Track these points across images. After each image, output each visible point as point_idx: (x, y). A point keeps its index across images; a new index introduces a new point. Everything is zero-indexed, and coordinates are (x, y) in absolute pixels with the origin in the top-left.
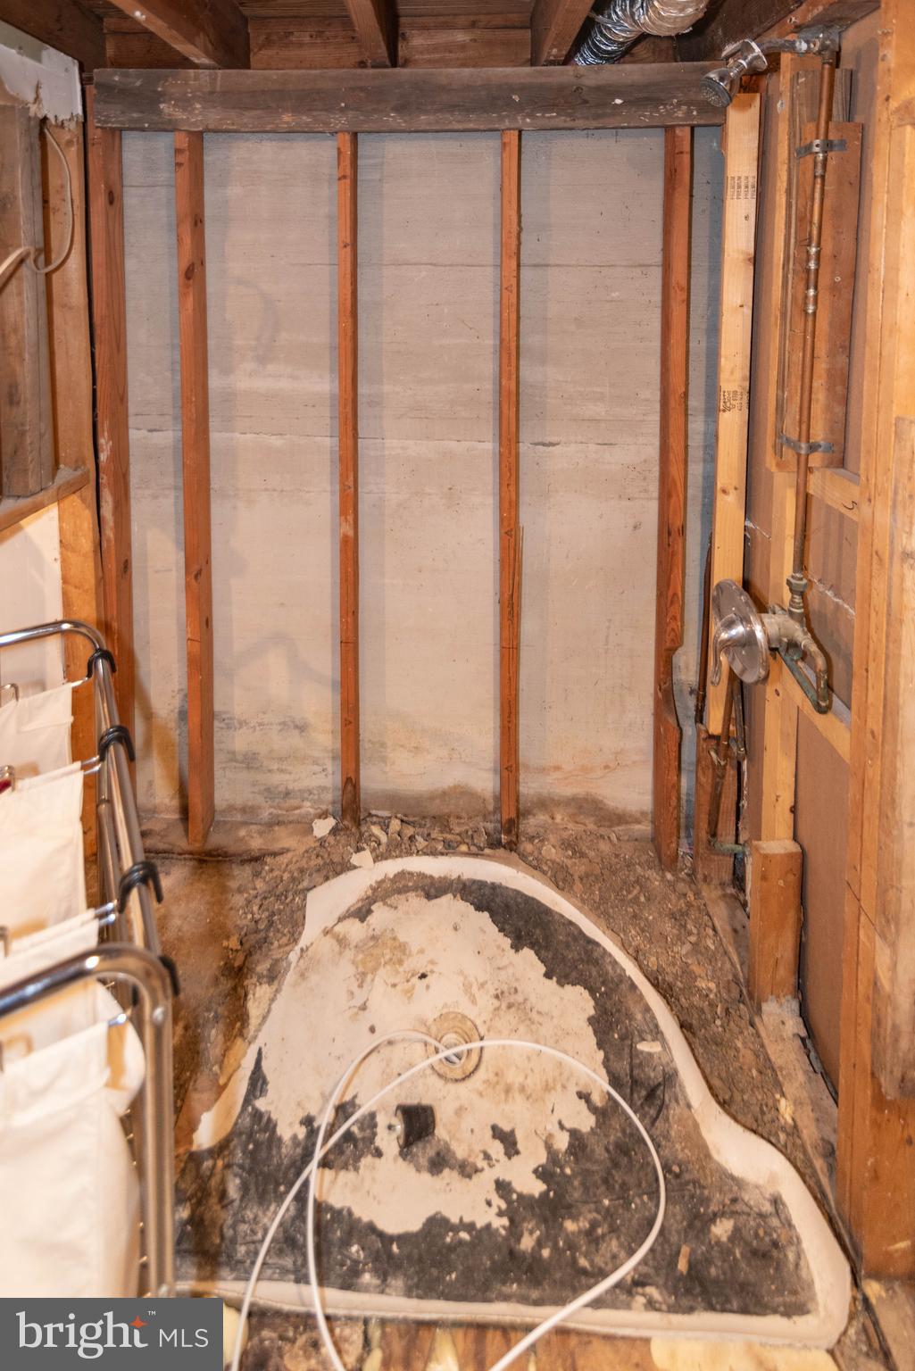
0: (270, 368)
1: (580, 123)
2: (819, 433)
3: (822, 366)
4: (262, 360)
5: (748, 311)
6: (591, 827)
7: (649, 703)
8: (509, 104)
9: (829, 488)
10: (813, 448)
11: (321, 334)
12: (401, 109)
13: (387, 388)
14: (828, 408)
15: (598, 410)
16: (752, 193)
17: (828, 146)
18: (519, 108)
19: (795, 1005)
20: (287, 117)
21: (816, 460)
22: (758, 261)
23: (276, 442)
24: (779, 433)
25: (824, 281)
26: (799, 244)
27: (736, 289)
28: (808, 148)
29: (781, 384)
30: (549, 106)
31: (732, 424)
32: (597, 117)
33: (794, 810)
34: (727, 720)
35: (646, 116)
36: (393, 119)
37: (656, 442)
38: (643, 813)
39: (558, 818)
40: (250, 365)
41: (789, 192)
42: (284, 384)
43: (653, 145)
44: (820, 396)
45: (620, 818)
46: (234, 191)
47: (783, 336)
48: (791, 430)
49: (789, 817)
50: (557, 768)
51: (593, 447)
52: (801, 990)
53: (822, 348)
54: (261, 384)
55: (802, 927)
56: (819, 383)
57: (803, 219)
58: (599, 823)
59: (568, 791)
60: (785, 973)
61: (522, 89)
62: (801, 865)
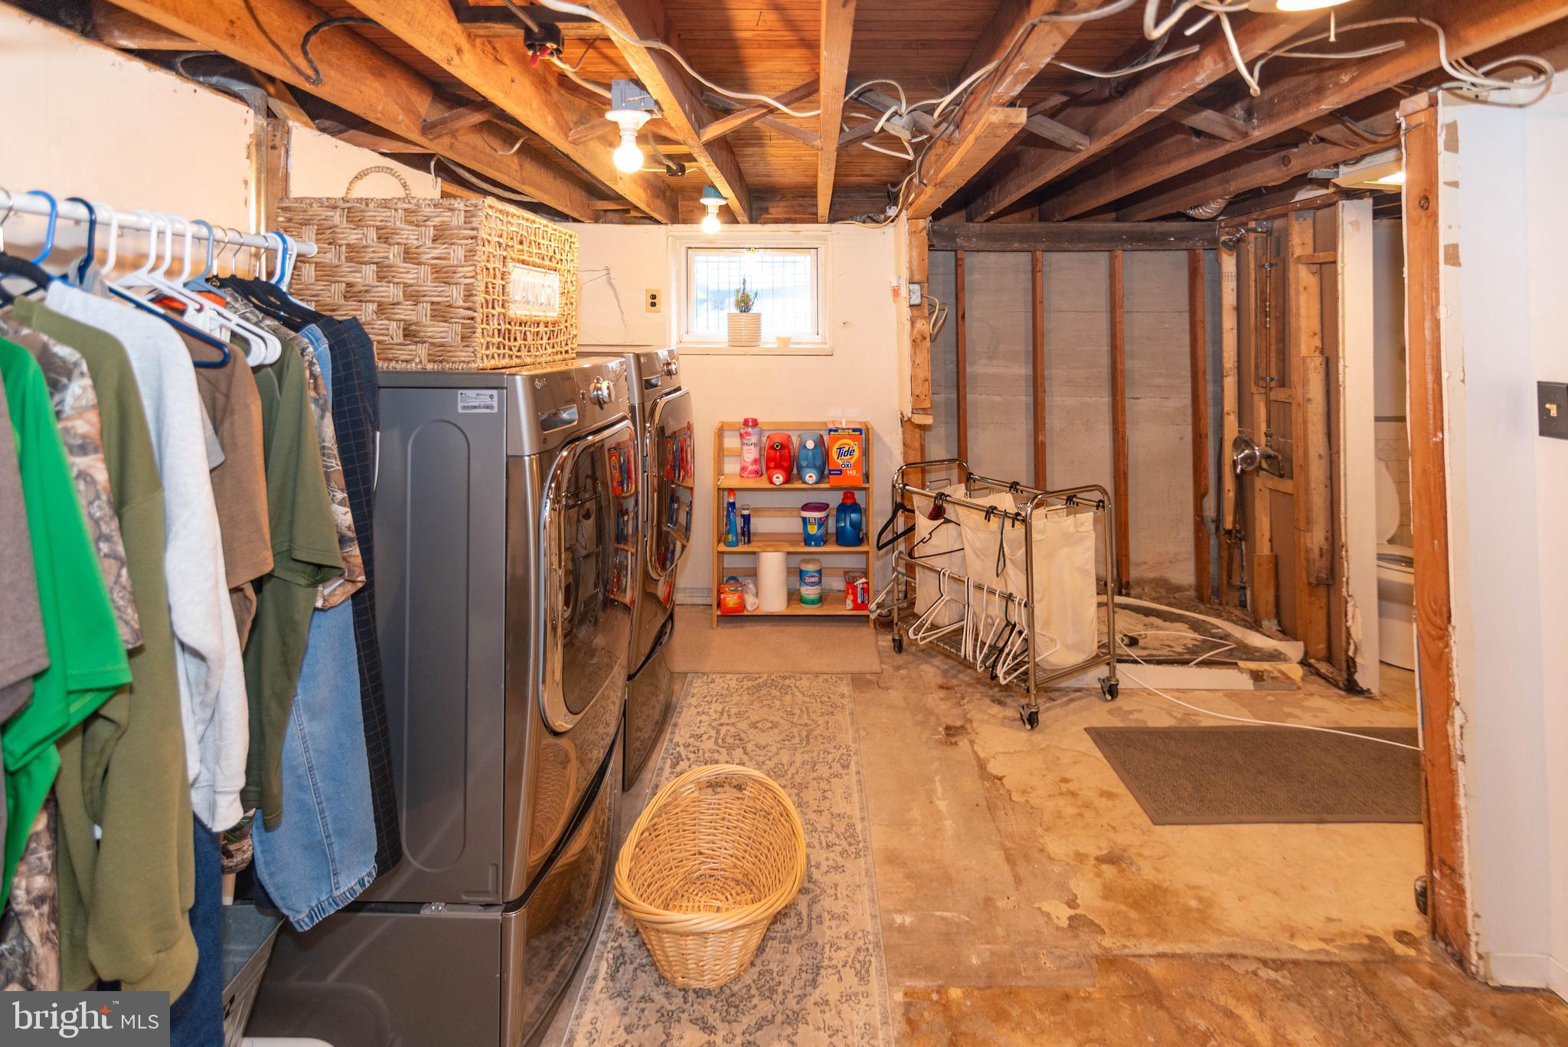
0: (995, 362)
1: (1153, 248)
2: (1274, 373)
3: (1273, 348)
4: (991, 358)
5: (1235, 331)
6: (1164, 594)
7: (1191, 527)
8: (1121, 239)
9: (1279, 394)
10: (1272, 379)
11: (1021, 344)
12: (1070, 241)
13: (1053, 372)
14: (1277, 364)
15: (1160, 381)
16: (1234, 279)
17: (1271, 265)
18: (1126, 241)
19: (1276, 622)
20: (1016, 245)
21: (1273, 384)
22: (1238, 309)
23: (998, 399)
24: (1257, 375)
25: (1273, 315)
26: (1261, 301)
27: (1229, 322)
28: (1263, 266)
29: (1257, 357)
30: (1140, 240)
31: (1230, 383)
32: (1161, 245)
33: (1271, 540)
34: (1235, 522)
35: (1184, 245)
36: (1066, 245)
37: (1189, 397)
38: (1190, 586)
39: (1146, 590)
40: (985, 361)
41: (1256, 281)
42: (1002, 370)
43: (1182, 257)
44: (1273, 360)
45: (1179, 589)
46: (976, 277)
47: (1256, 337)
48: (1262, 373)
49: (1268, 543)
50: (1145, 563)
51: (1158, 400)
52: (1278, 615)
53: (1273, 341)
54: (990, 370)
55: (1277, 588)
56: (1273, 355)
57: (1263, 292)
58: (1168, 592)
59: (1151, 575)
60: (1271, 607)
61: (1126, 233)
62: (1276, 561)
